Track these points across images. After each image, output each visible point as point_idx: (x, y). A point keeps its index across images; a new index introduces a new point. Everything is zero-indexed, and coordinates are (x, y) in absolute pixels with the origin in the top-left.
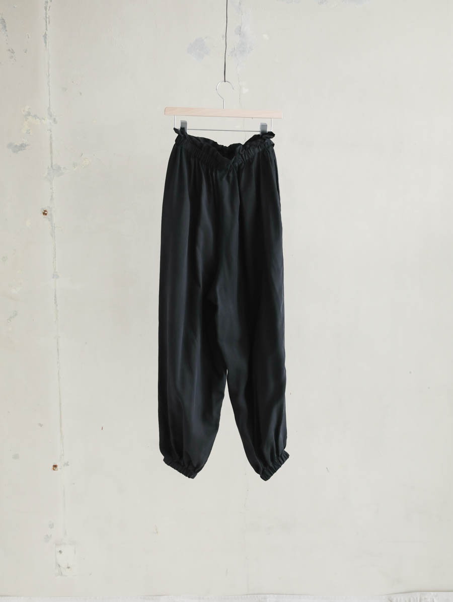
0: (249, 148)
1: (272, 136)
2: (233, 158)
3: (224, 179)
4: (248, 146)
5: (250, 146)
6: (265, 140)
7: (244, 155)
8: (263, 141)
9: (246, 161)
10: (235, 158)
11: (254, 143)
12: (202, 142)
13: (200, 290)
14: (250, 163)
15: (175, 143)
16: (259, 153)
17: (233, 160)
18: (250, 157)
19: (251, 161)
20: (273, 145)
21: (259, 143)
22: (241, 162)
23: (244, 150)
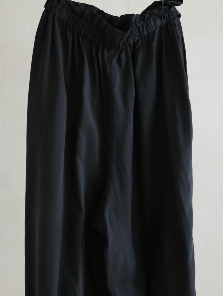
0: (149, 18)
1: (179, 3)
2: (128, 30)
3: (114, 61)
4: (147, 16)
5: (151, 15)
6: (170, 7)
7: (141, 29)
8: (167, 9)
9: (144, 37)
10: (131, 31)
11: (156, 11)
12: (83, 8)
13: (82, 217)
14: (149, 39)
15: (43, 9)
16: (161, 27)
17: (128, 33)
18: (150, 31)
19: (151, 37)
20: (179, 16)
21: (162, 11)
22: (137, 39)
23: (142, 21)
